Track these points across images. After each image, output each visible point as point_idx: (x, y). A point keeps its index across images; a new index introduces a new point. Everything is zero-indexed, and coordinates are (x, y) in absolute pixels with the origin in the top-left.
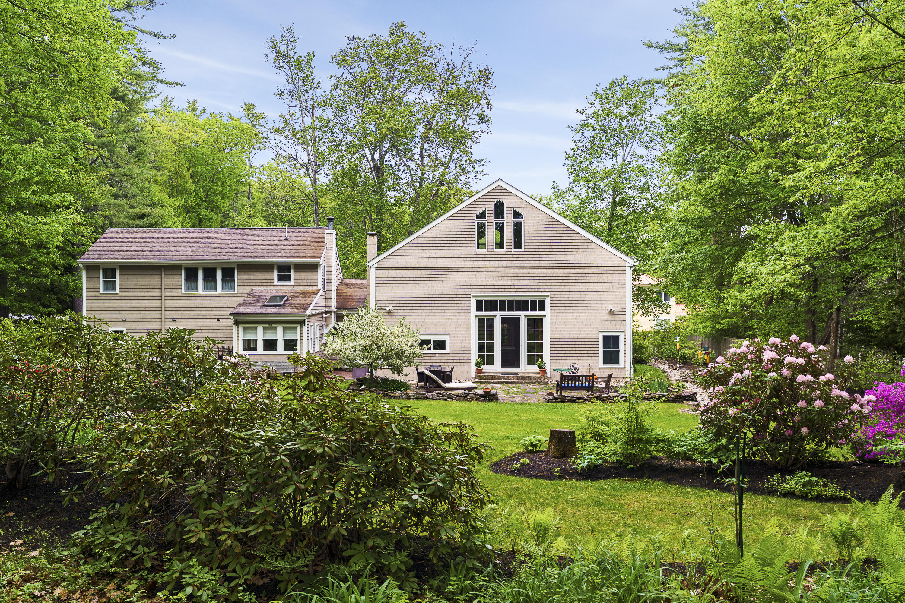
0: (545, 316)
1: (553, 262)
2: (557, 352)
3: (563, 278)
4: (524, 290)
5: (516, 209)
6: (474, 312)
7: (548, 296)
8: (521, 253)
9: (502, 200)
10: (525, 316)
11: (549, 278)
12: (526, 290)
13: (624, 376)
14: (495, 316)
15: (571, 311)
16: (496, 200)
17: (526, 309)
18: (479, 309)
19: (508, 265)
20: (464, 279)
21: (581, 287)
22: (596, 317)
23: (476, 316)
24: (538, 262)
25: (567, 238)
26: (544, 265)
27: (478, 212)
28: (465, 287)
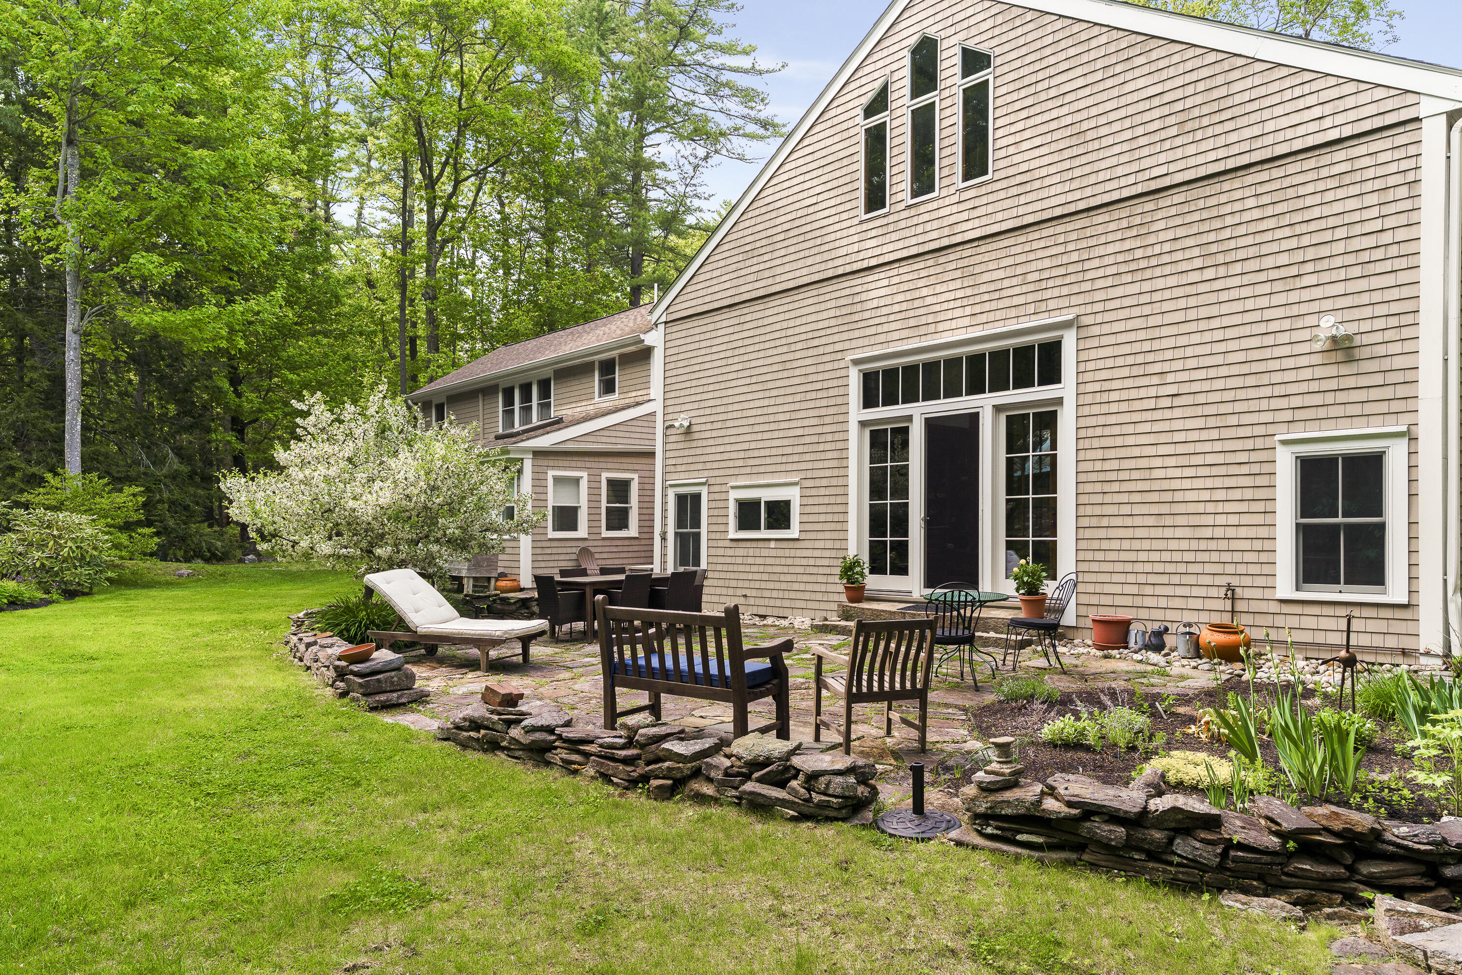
0: (1059, 401)
1: (1088, 192)
2: (1102, 533)
3: (1127, 245)
4: (991, 316)
5: (971, 44)
6: (856, 413)
7: (1066, 325)
8: (984, 190)
9: (931, 32)
10: (998, 409)
11: (1075, 257)
12: (999, 315)
13: (1407, 643)
14: (909, 418)
15: (1157, 368)
16: (913, 40)
17: (1000, 385)
18: (869, 401)
19: (945, 242)
20: (832, 313)
21: (1198, 263)
22: (1265, 379)
23: (863, 424)
24: (1038, 206)
25: (1141, 83)
26: (1058, 212)
27: (865, 100)
28: (836, 338)
